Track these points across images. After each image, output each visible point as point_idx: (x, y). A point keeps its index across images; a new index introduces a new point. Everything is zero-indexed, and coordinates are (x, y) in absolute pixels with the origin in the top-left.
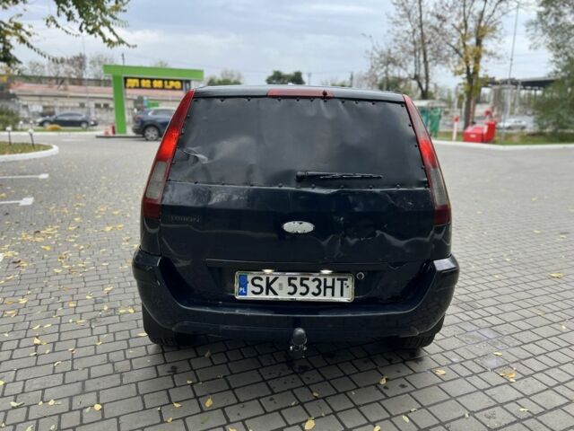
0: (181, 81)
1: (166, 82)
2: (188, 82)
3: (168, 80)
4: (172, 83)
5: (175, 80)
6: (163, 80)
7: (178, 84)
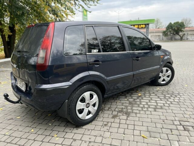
0: (145, 24)
1: (139, 26)
2: (148, 24)
3: (140, 25)
4: (142, 26)
5: (143, 24)
6: (138, 25)
7: (144, 26)
